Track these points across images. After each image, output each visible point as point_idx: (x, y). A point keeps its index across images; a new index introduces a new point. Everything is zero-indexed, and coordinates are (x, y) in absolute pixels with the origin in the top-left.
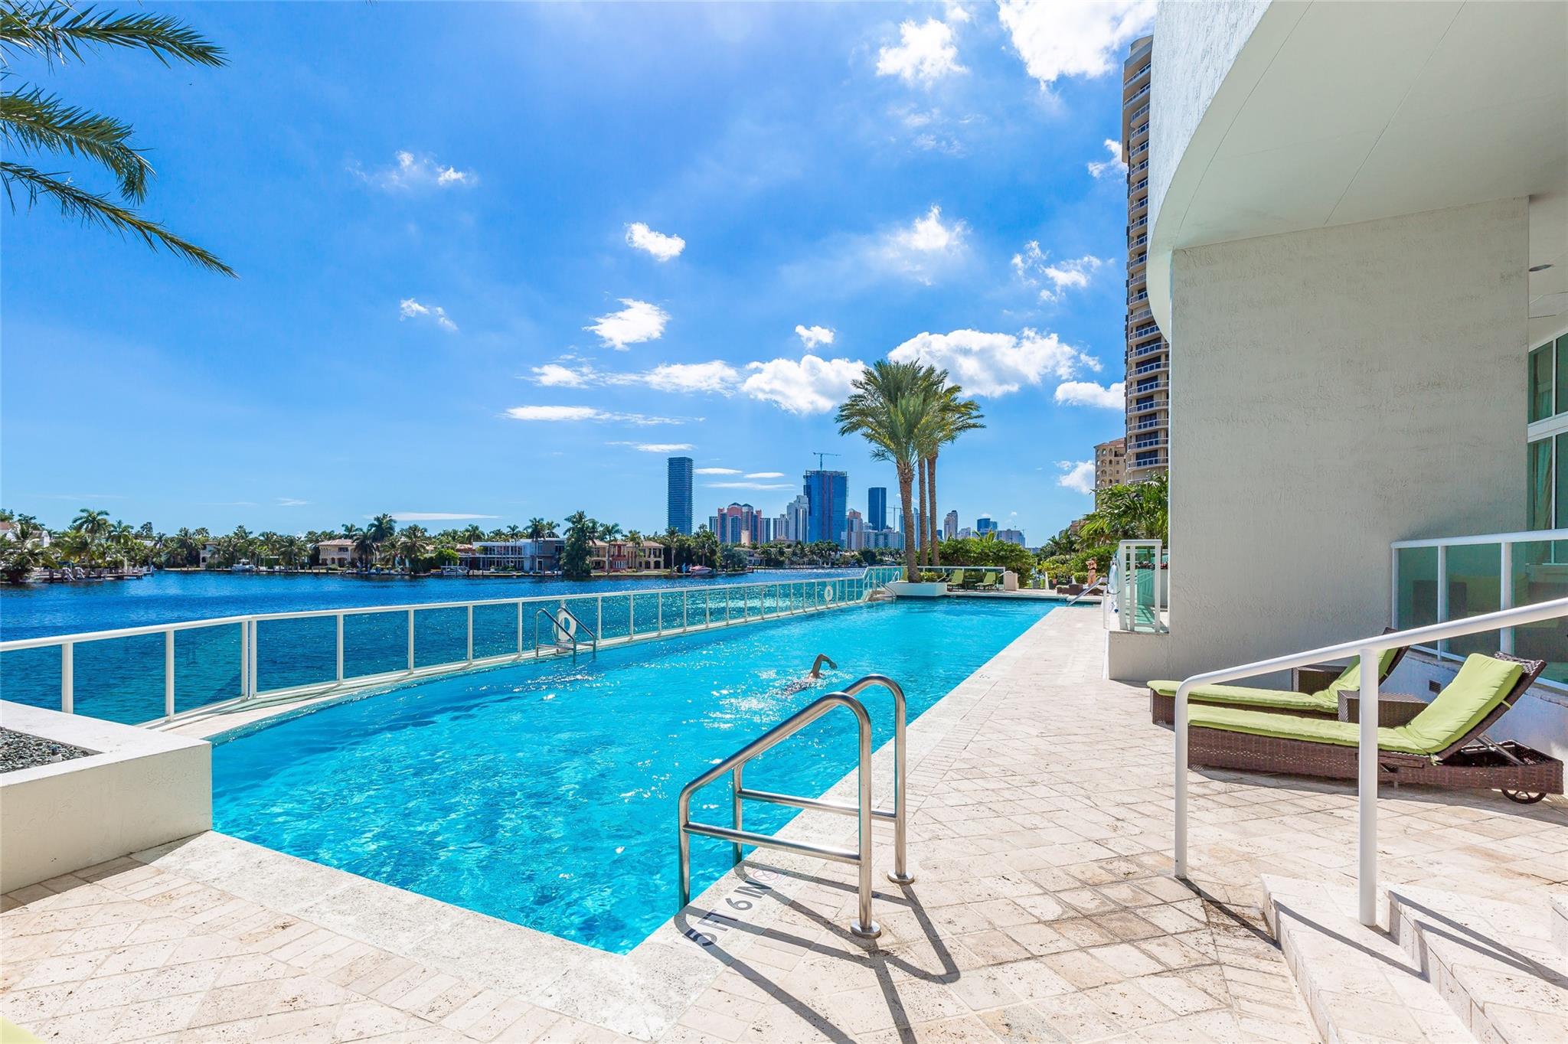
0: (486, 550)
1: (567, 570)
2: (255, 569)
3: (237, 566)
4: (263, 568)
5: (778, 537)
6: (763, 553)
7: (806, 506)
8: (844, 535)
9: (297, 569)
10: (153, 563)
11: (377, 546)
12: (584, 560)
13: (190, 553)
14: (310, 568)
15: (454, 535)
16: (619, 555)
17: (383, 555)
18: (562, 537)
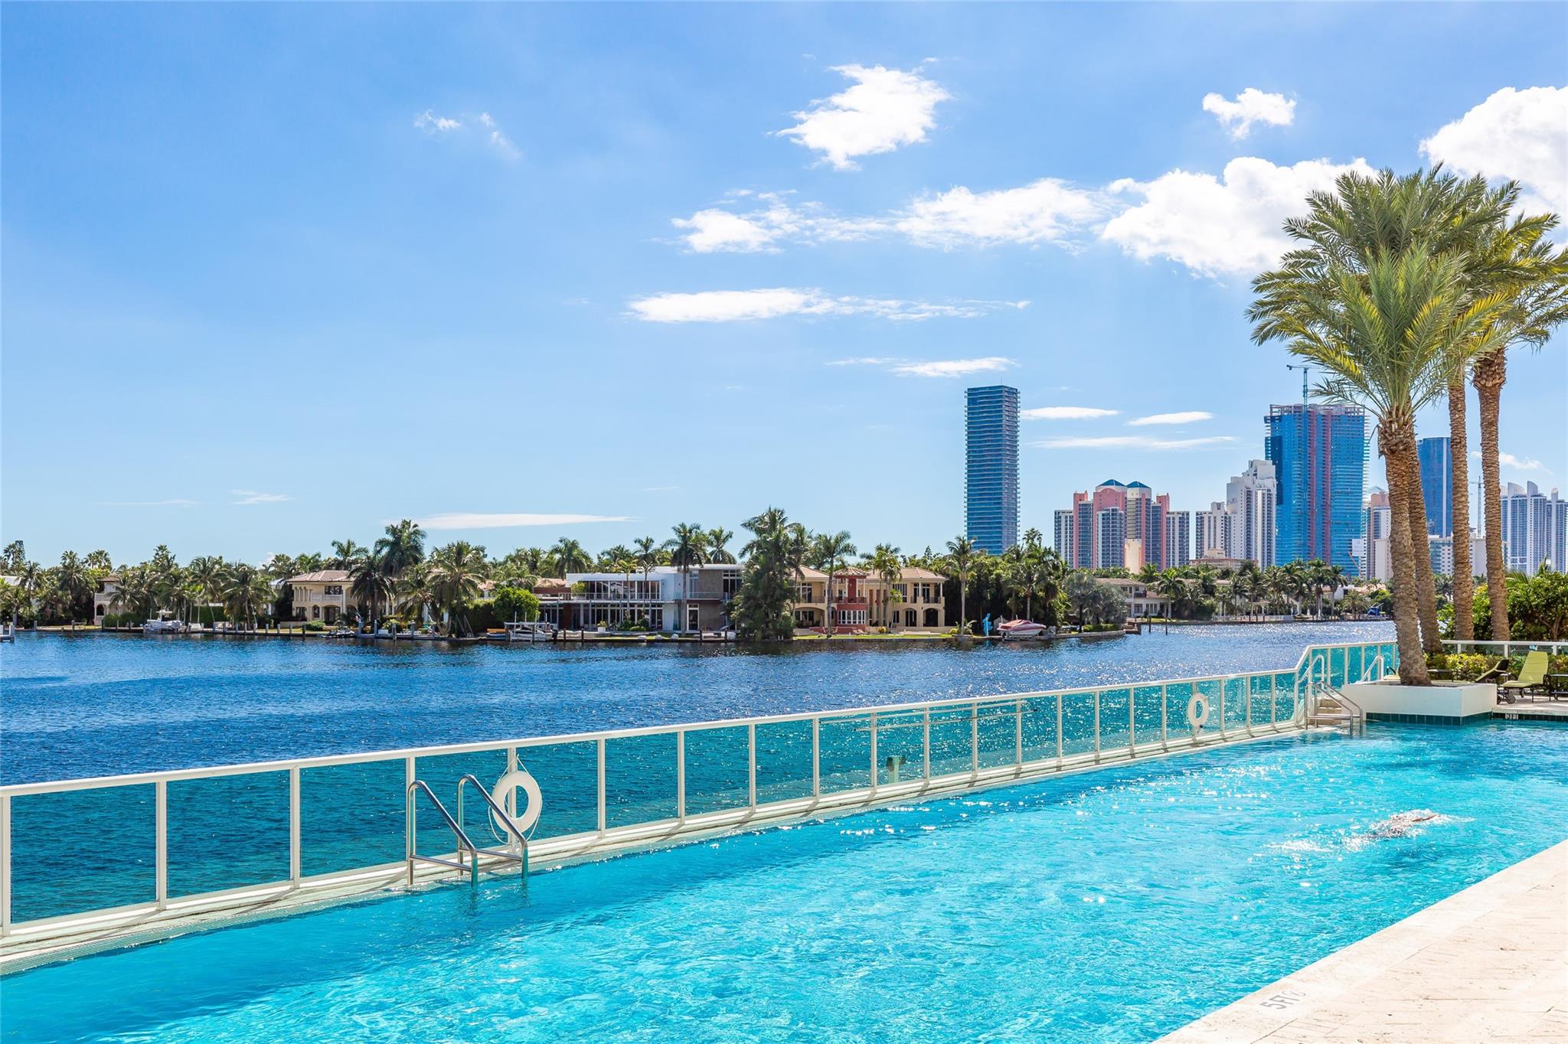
0: (591, 588)
1: (745, 630)
2: (182, 627)
3: (155, 623)
4: (197, 626)
5: (1206, 553)
6: (1166, 590)
7: (1271, 484)
8: (1359, 547)
9: (252, 628)
10: (19, 617)
11: (392, 583)
12: (780, 608)
13: (77, 599)
14: (275, 627)
15: (532, 561)
16: (851, 599)
17: (402, 600)
18: (741, 562)
